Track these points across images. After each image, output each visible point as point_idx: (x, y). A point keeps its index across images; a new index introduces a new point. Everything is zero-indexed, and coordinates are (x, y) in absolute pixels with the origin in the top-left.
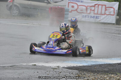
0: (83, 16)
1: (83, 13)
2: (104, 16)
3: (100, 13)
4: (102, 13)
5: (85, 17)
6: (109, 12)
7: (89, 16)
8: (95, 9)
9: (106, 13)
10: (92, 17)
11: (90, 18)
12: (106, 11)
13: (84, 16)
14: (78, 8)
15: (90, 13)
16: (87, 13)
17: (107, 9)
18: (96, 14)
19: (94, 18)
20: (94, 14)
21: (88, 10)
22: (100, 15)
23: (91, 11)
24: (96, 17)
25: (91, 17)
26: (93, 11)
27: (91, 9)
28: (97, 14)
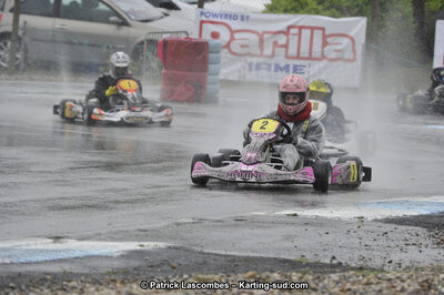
0: (250, 64)
1: (249, 54)
2: (322, 64)
3: (307, 55)
4: (314, 55)
5: (258, 67)
6: (336, 51)
7: (269, 65)
8: (288, 41)
9: (325, 53)
10: (282, 70)
11: (276, 70)
12: (327, 48)
13: (254, 66)
14: (232, 38)
16: (261, 55)
17: (329, 40)
18: (293, 58)
19: (288, 71)
20: (287, 57)
21: (265, 44)
22: (307, 62)
23: (277, 50)
24: (295, 67)
25: (278, 68)
26: (283, 50)
27: (275, 43)
28: (298, 57)
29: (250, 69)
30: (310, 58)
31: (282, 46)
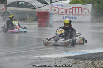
1: (63, 15)
2: (80, 16)
3: (77, 14)
4: (79, 14)
6: (84, 13)
7: (68, 17)
8: (73, 11)
9: (82, 13)
10: (71, 18)
12: (82, 12)
13: (64, 17)
14: (59, 11)
15: (69, 15)
16: (66, 15)
17: (83, 10)
19: (73, 18)
20: (73, 15)
21: (67, 12)
22: (77, 16)
24: (75, 17)
27: (69, 11)
28: (75, 15)
29: (64, 18)
30: (78, 15)
31: (71, 12)
